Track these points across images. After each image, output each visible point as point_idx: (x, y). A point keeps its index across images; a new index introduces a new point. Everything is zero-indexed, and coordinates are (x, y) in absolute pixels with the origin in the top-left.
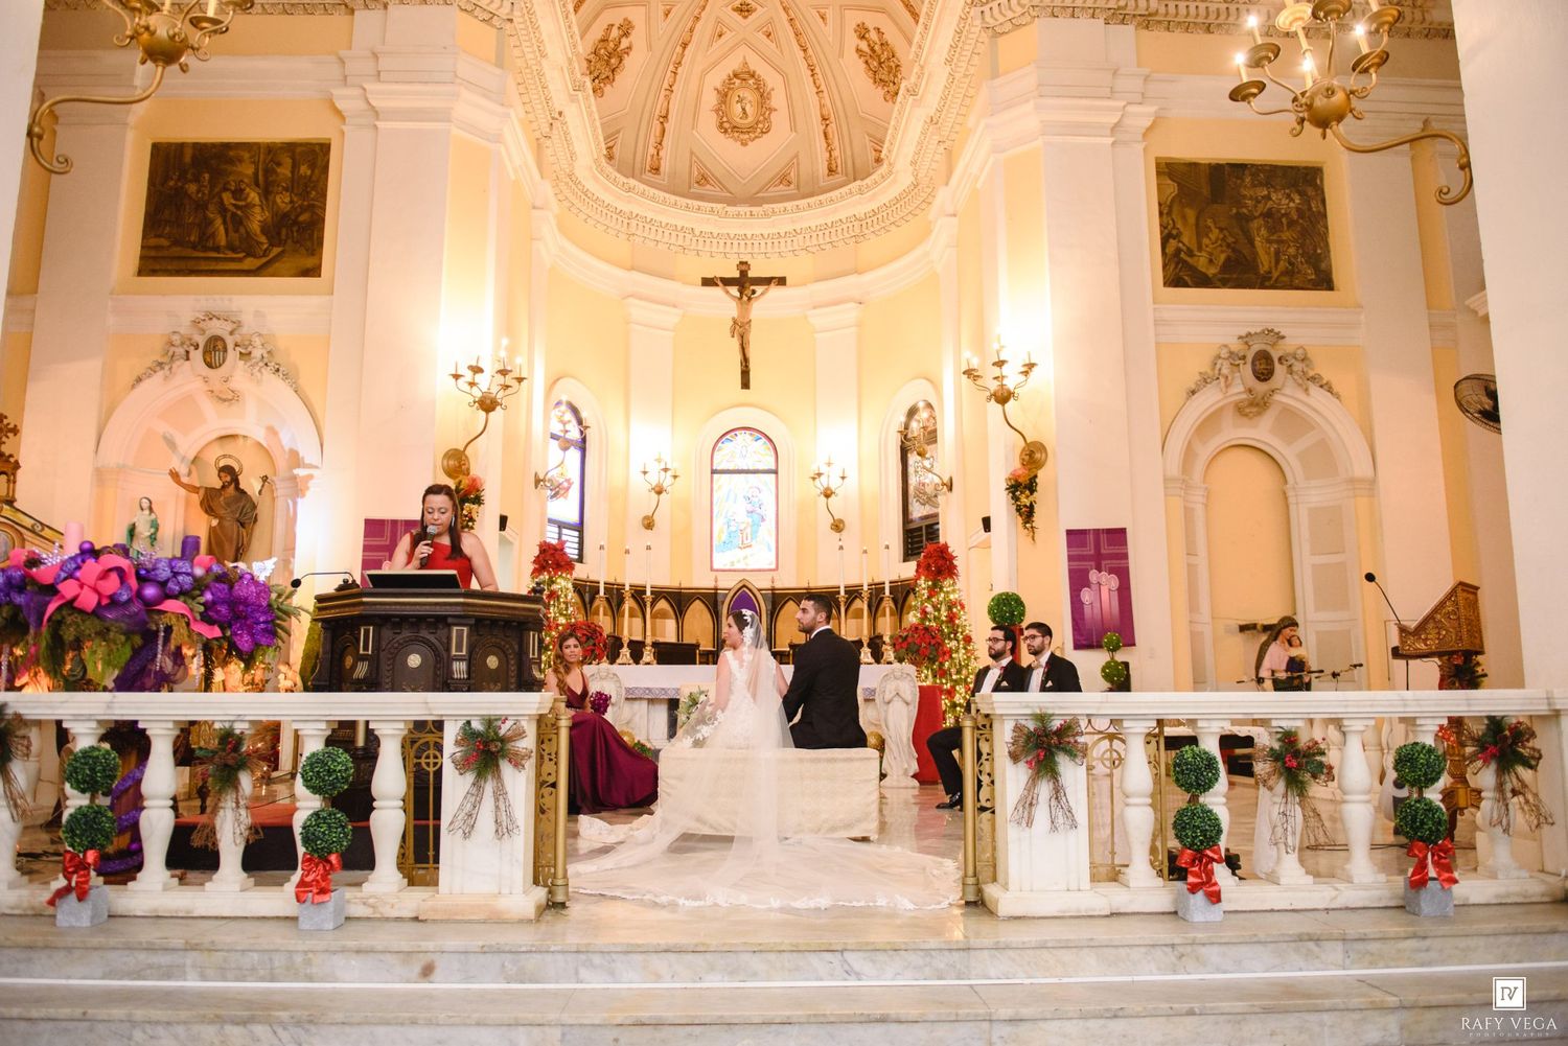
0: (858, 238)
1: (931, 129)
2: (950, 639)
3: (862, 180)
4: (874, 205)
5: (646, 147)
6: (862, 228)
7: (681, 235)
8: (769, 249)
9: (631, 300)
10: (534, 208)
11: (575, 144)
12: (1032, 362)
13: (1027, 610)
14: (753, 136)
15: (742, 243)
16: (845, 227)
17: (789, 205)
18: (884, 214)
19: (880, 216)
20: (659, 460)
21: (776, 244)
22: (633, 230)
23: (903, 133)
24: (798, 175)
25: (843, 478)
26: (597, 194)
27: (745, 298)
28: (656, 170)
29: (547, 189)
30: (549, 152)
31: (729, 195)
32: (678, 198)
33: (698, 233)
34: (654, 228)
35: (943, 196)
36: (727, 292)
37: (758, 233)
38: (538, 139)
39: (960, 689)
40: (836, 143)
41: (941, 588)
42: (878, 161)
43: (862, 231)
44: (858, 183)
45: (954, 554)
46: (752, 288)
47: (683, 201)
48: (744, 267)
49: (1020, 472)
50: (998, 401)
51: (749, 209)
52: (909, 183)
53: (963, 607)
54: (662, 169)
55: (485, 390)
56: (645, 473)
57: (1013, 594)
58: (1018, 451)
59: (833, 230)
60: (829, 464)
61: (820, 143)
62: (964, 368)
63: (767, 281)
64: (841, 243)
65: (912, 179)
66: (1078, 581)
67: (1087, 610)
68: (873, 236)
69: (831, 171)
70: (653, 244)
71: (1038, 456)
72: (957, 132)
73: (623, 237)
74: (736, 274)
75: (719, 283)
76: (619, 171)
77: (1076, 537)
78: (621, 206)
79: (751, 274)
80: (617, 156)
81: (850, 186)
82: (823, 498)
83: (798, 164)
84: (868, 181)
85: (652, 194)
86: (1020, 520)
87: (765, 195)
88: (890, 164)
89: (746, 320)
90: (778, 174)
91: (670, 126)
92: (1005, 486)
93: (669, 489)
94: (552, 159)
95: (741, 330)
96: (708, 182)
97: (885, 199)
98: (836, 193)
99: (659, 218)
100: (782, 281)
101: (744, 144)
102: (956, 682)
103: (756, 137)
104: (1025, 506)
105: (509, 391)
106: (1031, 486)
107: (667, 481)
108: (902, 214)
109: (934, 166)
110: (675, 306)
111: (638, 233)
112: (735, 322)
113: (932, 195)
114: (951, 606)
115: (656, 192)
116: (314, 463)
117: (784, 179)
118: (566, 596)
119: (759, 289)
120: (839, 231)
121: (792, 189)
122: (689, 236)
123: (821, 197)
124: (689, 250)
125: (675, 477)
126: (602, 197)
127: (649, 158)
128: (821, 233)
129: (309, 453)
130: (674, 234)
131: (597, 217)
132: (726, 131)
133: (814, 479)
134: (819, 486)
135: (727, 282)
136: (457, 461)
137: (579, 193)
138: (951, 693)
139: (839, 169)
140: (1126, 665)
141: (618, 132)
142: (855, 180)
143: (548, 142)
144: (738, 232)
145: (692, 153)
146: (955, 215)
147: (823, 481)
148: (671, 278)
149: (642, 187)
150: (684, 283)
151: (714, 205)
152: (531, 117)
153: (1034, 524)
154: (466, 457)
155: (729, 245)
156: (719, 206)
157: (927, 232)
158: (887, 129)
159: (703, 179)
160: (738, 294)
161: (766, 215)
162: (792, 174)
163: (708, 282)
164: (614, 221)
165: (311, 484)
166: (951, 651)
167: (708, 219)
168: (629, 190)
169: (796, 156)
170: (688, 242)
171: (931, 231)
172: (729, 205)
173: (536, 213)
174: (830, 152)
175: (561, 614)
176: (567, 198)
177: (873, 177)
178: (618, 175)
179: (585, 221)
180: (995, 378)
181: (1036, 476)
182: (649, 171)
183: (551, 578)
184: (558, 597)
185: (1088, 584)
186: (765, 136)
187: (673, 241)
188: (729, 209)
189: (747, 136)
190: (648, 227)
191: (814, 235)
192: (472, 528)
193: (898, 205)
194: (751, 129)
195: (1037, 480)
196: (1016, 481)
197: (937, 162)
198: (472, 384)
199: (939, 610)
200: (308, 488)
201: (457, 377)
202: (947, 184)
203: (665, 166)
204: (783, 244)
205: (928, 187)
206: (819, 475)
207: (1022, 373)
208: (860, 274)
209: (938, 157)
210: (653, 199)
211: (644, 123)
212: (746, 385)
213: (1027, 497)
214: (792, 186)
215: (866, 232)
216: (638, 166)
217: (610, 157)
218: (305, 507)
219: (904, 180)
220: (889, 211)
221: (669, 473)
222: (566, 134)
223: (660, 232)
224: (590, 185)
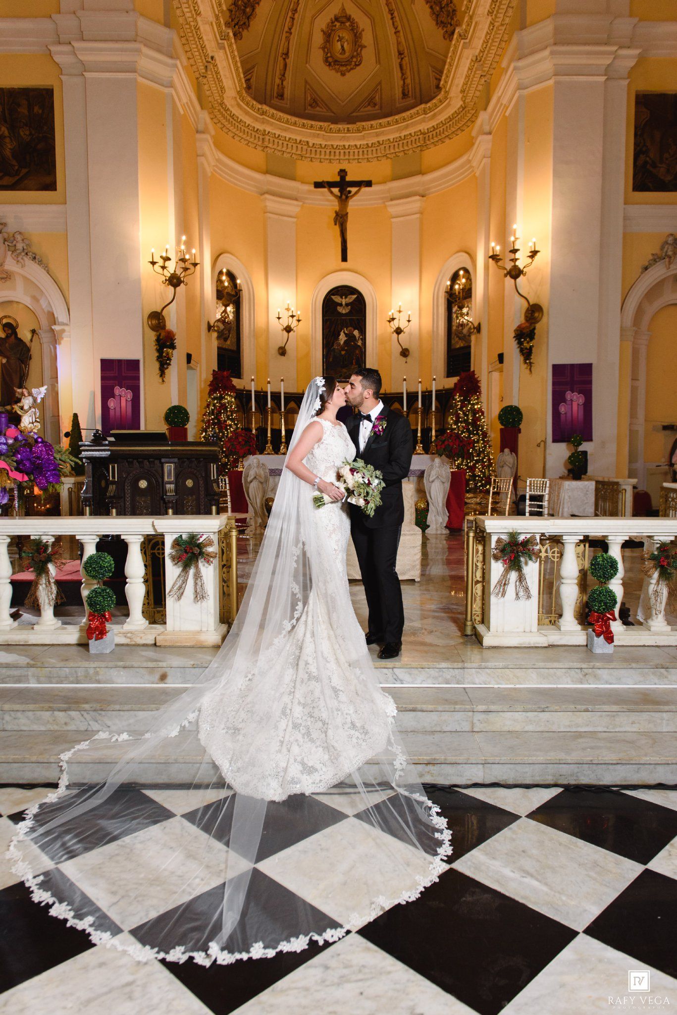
0: (423, 147)
1: (476, 66)
2: (474, 435)
3: (427, 102)
4: (434, 123)
5: (273, 80)
6: (427, 139)
7: (300, 146)
8: (361, 157)
9: (267, 196)
10: (197, 132)
11: (224, 80)
12: (537, 249)
13: (524, 417)
14: (349, 68)
15: (342, 151)
16: (413, 139)
17: (374, 123)
18: (441, 129)
19: (438, 131)
20: (288, 309)
21: (365, 152)
22: (266, 144)
23: (456, 69)
24: (381, 98)
25: (409, 321)
26: (240, 117)
27: (344, 197)
28: (281, 96)
29: (205, 116)
30: (206, 87)
31: (333, 114)
32: (297, 119)
33: (311, 145)
34: (281, 142)
35: (483, 116)
36: (332, 192)
37: (352, 143)
38: (197, 78)
39: (479, 466)
40: (408, 73)
41: (469, 401)
42: (438, 87)
43: (425, 142)
44: (423, 106)
45: (479, 379)
46: (348, 189)
47: (301, 121)
48: (343, 173)
49: (524, 326)
50: (512, 277)
51: (346, 126)
52: (459, 106)
53: (483, 413)
54: (285, 96)
55: (172, 272)
56: (279, 318)
57: (516, 407)
58: (524, 310)
59: (405, 141)
60: (400, 312)
61: (397, 73)
62: (491, 254)
63: (359, 184)
64: (411, 152)
65: (461, 103)
66: (558, 398)
67: (563, 417)
68: (432, 146)
69: (405, 95)
70: (280, 154)
71: (536, 315)
72: (494, 69)
73: (259, 149)
74: (338, 179)
75: (326, 185)
76: (254, 99)
77: (558, 370)
78: (258, 126)
79: (348, 179)
80: (253, 87)
81: (418, 108)
82: (395, 335)
83: (381, 90)
84: (429, 105)
85: (278, 116)
86: (522, 358)
87: (358, 114)
88: (446, 92)
89: (344, 213)
90: (367, 98)
91: (290, 61)
92: (513, 335)
93: (295, 329)
94: (208, 93)
95: (341, 219)
96: (318, 105)
97: (442, 117)
98: (408, 113)
99: (283, 134)
100: (369, 184)
101: (343, 74)
102: (477, 462)
103: (352, 69)
104: (526, 348)
105: (188, 272)
106: (531, 335)
107: (293, 323)
108: (454, 130)
109: (478, 94)
110: (296, 199)
111: (270, 145)
112: (337, 213)
113: (475, 116)
114: (475, 412)
115: (282, 114)
116: (65, 321)
117: (371, 102)
118: (231, 406)
119: (354, 190)
120: (410, 143)
121: (376, 110)
122: (305, 147)
123: (396, 117)
124: (306, 157)
125: (299, 321)
126: (244, 119)
127: (276, 87)
128: (396, 144)
129: (61, 315)
130: (295, 145)
131: (241, 134)
132: (330, 65)
133: (389, 321)
134: (393, 326)
135: (331, 185)
136: (157, 320)
137: (228, 117)
138: (473, 469)
139: (410, 93)
140: (585, 453)
141: (253, 67)
142: (421, 104)
143: (205, 81)
144: (339, 143)
145: (306, 82)
146: (490, 133)
147: (395, 324)
148: (293, 178)
149: (273, 111)
150: (303, 182)
151: (322, 124)
152: (192, 61)
153: (531, 361)
154: (163, 316)
155: (332, 154)
156: (326, 124)
157: (470, 144)
158: (445, 62)
159: (315, 103)
160: (339, 194)
161: (359, 131)
162: (377, 97)
163: (318, 185)
164: (253, 136)
165: (64, 335)
166: (474, 442)
167: (318, 134)
168: (263, 113)
169: (380, 83)
170: (304, 152)
171: (473, 144)
172: (332, 123)
173: (198, 136)
174: (404, 80)
175: (228, 419)
176: (220, 121)
177: (434, 101)
178: (255, 103)
179: (233, 137)
180: (512, 260)
181: (534, 329)
182: (277, 98)
183: (221, 395)
184: (227, 407)
185: (564, 401)
186: (357, 68)
187: (294, 151)
188: (332, 126)
189: (344, 68)
190: (276, 141)
191: (392, 145)
192: (169, 364)
193: (451, 123)
194: (348, 62)
195: (536, 331)
196: (521, 331)
197: (479, 91)
198: (163, 267)
199: (467, 416)
200: (63, 338)
201: (153, 263)
202: (485, 109)
203: (287, 93)
204: (370, 152)
205: (472, 109)
206: (393, 319)
207: (529, 256)
208: (423, 174)
209: (480, 87)
210: (279, 120)
211: (271, 62)
212: (344, 259)
213: (528, 343)
214: (377, 107)
215: (428, 142)
216: (268, 93)
217: (249, 88)
218: (62, 351)
219: (456, 103)
220: (445, 127)
221: (295, 318)
222: (217, 73)
223: (285, 145)
224: (236, 111)
